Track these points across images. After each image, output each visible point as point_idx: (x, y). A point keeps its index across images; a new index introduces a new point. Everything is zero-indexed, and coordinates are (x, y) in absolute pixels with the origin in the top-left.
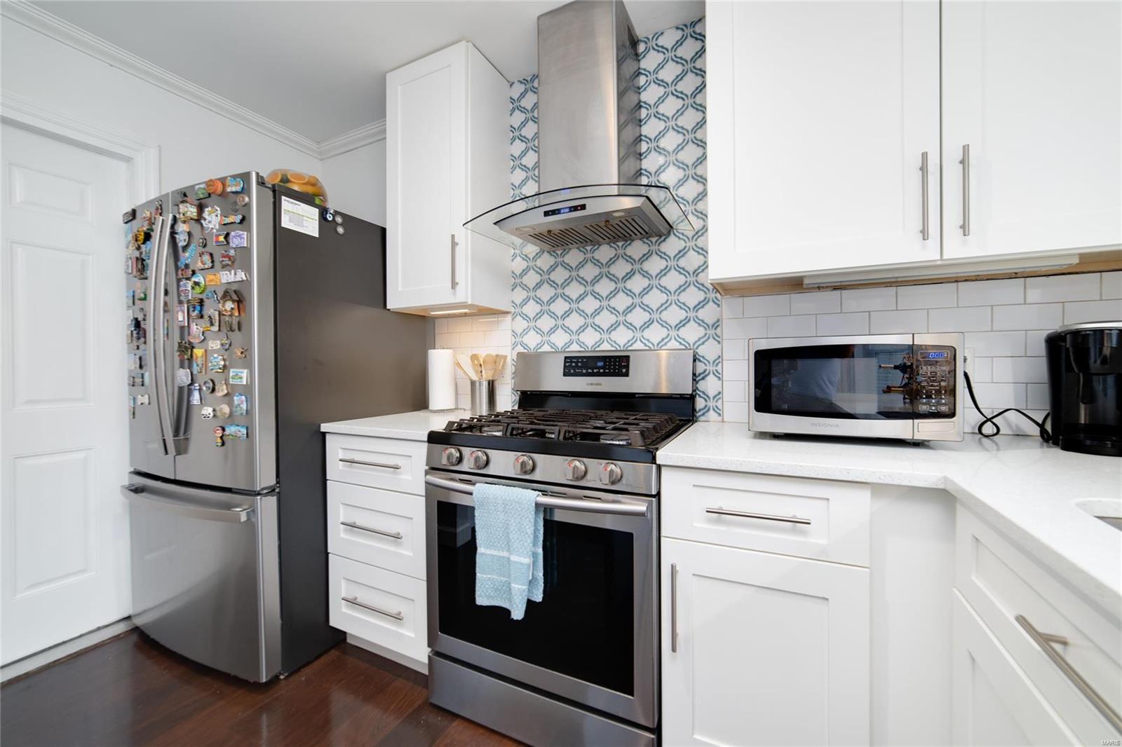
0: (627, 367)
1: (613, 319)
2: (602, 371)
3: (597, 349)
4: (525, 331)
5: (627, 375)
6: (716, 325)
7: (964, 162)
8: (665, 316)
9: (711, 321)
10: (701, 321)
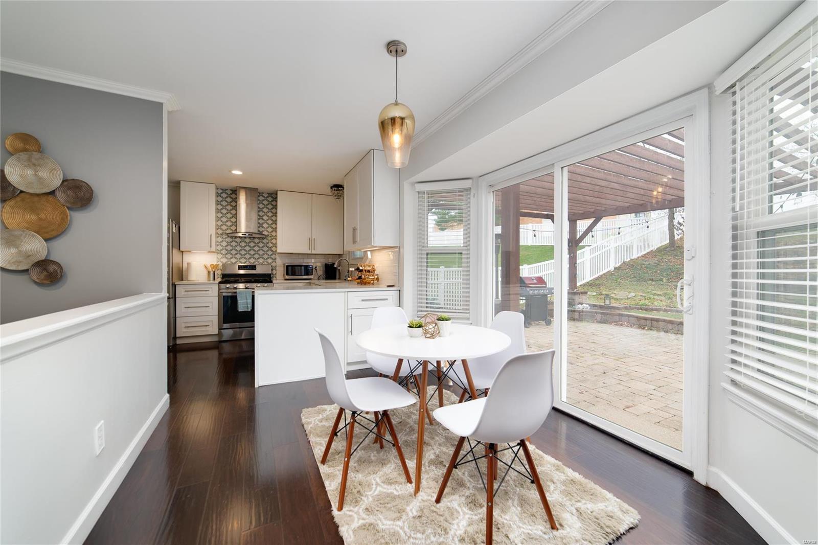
0: (255, 268)
1: (250, 256)
2: (248, 269)
3: (247, 263)
4: (222, 258)
5: (256, 270)
7: (314, 240)
8: (263, 256)
9: (274, 258)
10: (272, 258)
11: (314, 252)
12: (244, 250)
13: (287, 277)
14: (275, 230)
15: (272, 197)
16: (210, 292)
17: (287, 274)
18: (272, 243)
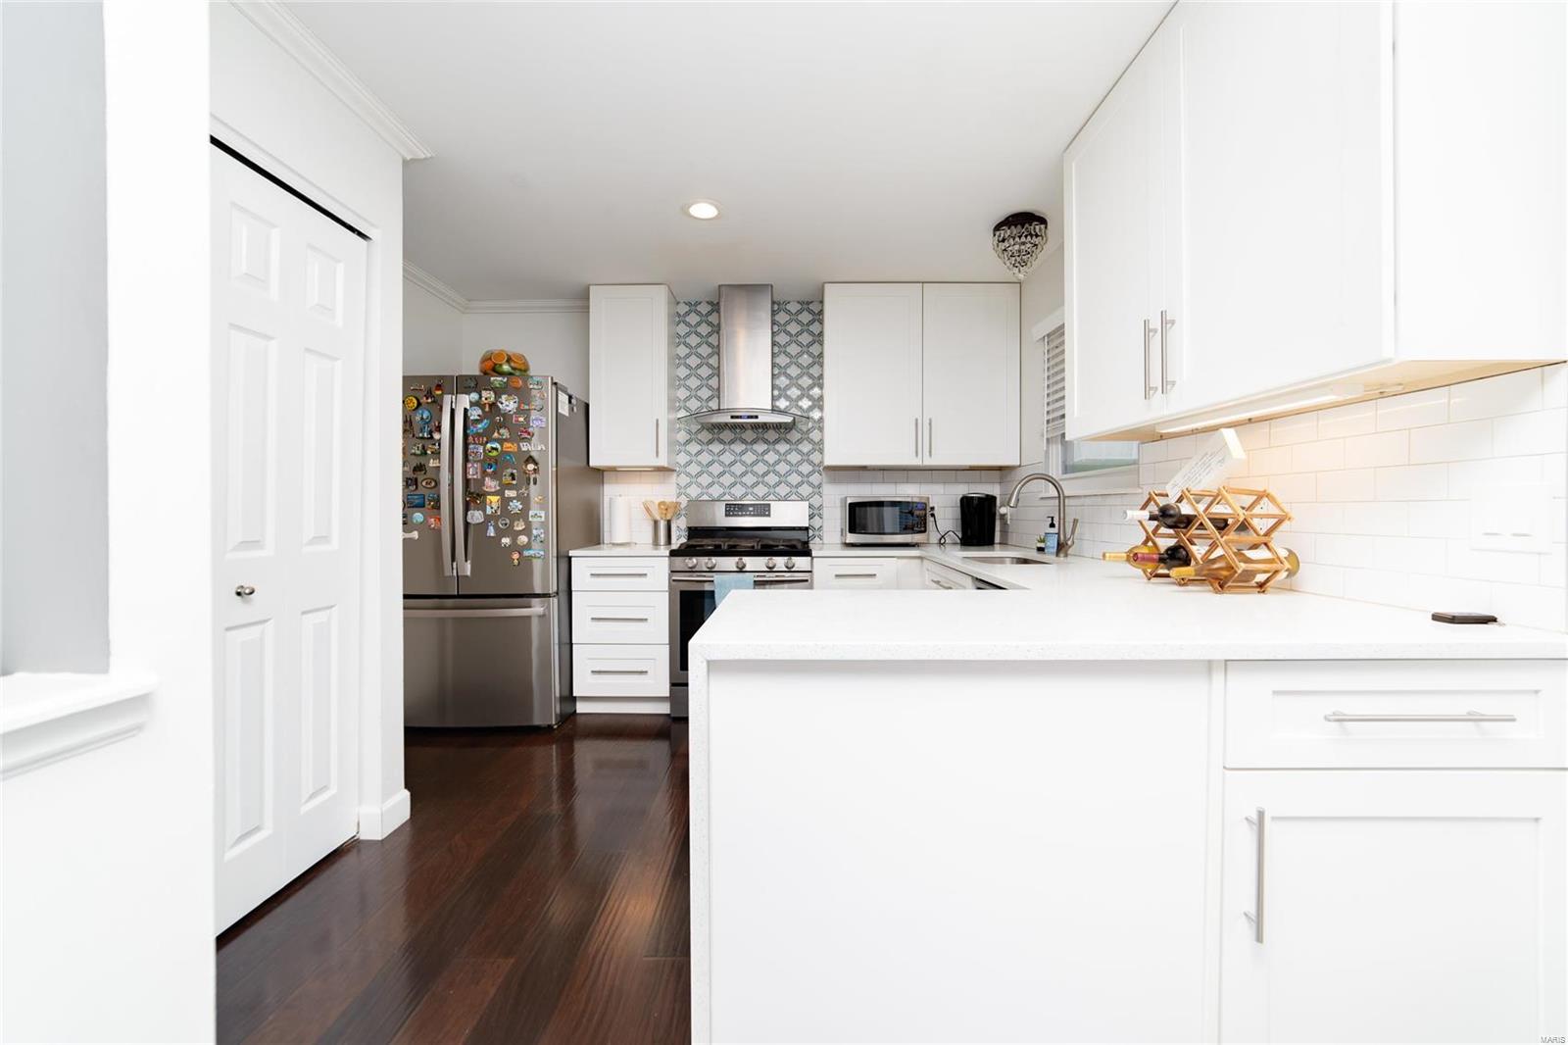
0: (769, 511)
1: (755, 479)
2: (752, 513)
4: (688, 485)
5: (769, 515)
6: (820, 486)
7: (930, 424)
8: (789, 479)
9: (816, 484)
10: (811, 484)
11: (929, 462)
12: (741, 461)
13: (851, 538)
14: (818, 403)
15: (811, 312)
16: (649, 580)
17: (852, 530)
18: (811, 441)
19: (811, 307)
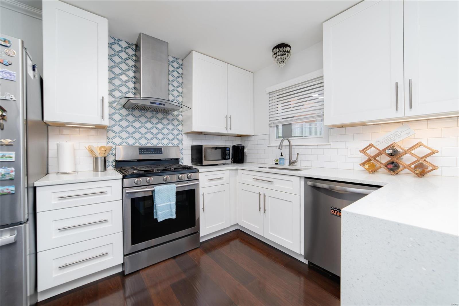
0: (162, 151)
1: (152, 136)
2: (153, 152)
3: (146, 145)
4: (114, 137)
5: (162, 153)
6: (182, 140)
7: (230, 118)
8: (168, 136)
9: (180, 139)
10: (178, 139)
12: (145, 126)
16: (109, 195)
18: (178, 120)
19: (178, 61)
